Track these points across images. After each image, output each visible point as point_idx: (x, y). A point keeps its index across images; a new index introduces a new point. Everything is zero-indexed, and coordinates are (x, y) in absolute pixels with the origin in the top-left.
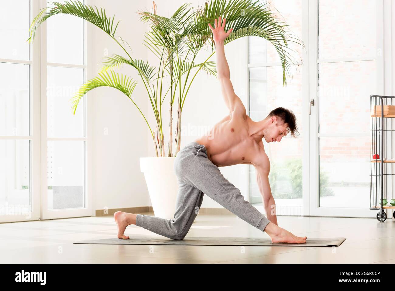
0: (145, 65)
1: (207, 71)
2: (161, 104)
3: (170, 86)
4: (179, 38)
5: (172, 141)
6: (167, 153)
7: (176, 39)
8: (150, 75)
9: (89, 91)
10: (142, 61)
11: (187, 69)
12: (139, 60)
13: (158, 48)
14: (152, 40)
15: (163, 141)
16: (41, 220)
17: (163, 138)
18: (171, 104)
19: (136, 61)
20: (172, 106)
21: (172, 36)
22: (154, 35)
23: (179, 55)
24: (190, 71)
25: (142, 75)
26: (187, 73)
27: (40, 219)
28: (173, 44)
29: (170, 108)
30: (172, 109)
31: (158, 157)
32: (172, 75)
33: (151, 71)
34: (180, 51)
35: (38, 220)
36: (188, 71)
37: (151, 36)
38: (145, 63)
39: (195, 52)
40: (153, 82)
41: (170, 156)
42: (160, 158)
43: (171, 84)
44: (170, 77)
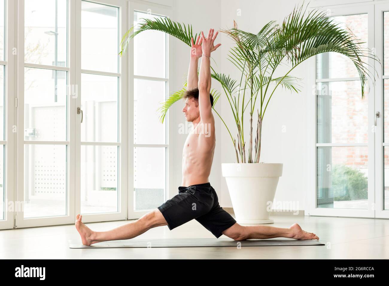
0: (227, 78)
1: (282, 85)
2: (243, 113)
3: (251, 98)
4: (262, 53)
5: (252, 149)
6: (247, 159)
7: (260, 54)
8: (232, 87)
9: (176, 101)
10: (224, 74)
11: (265, 82)
12: (221, 74)
13: (241, 62)
14: (236, 55)
15: (244, 148)
16: (128, 220)
17: (244, 145)
18: (252, 114)
19: (219, 75)
20: (252, 116)
21: (256, 51)
22: (238, 50)
23: (261, 69)
24: (268, 84)
25: (225, 88)
26: (266, 87)
27: (126, 219)
28: (256, 59)
29: (250, 118)
30: (252, 119)
31: (239, 163)
32: (252, 88)
33: (233, 84)
34: (262, 65)
35: (124, 220)
36: (267, 85)
37: (236, 51)
38: (227, 77)
39: (273, 67)
40: (235, 94)
41: (251, 162)
42: (241, 163)
43: (252, 96)
44: (250, 90)
